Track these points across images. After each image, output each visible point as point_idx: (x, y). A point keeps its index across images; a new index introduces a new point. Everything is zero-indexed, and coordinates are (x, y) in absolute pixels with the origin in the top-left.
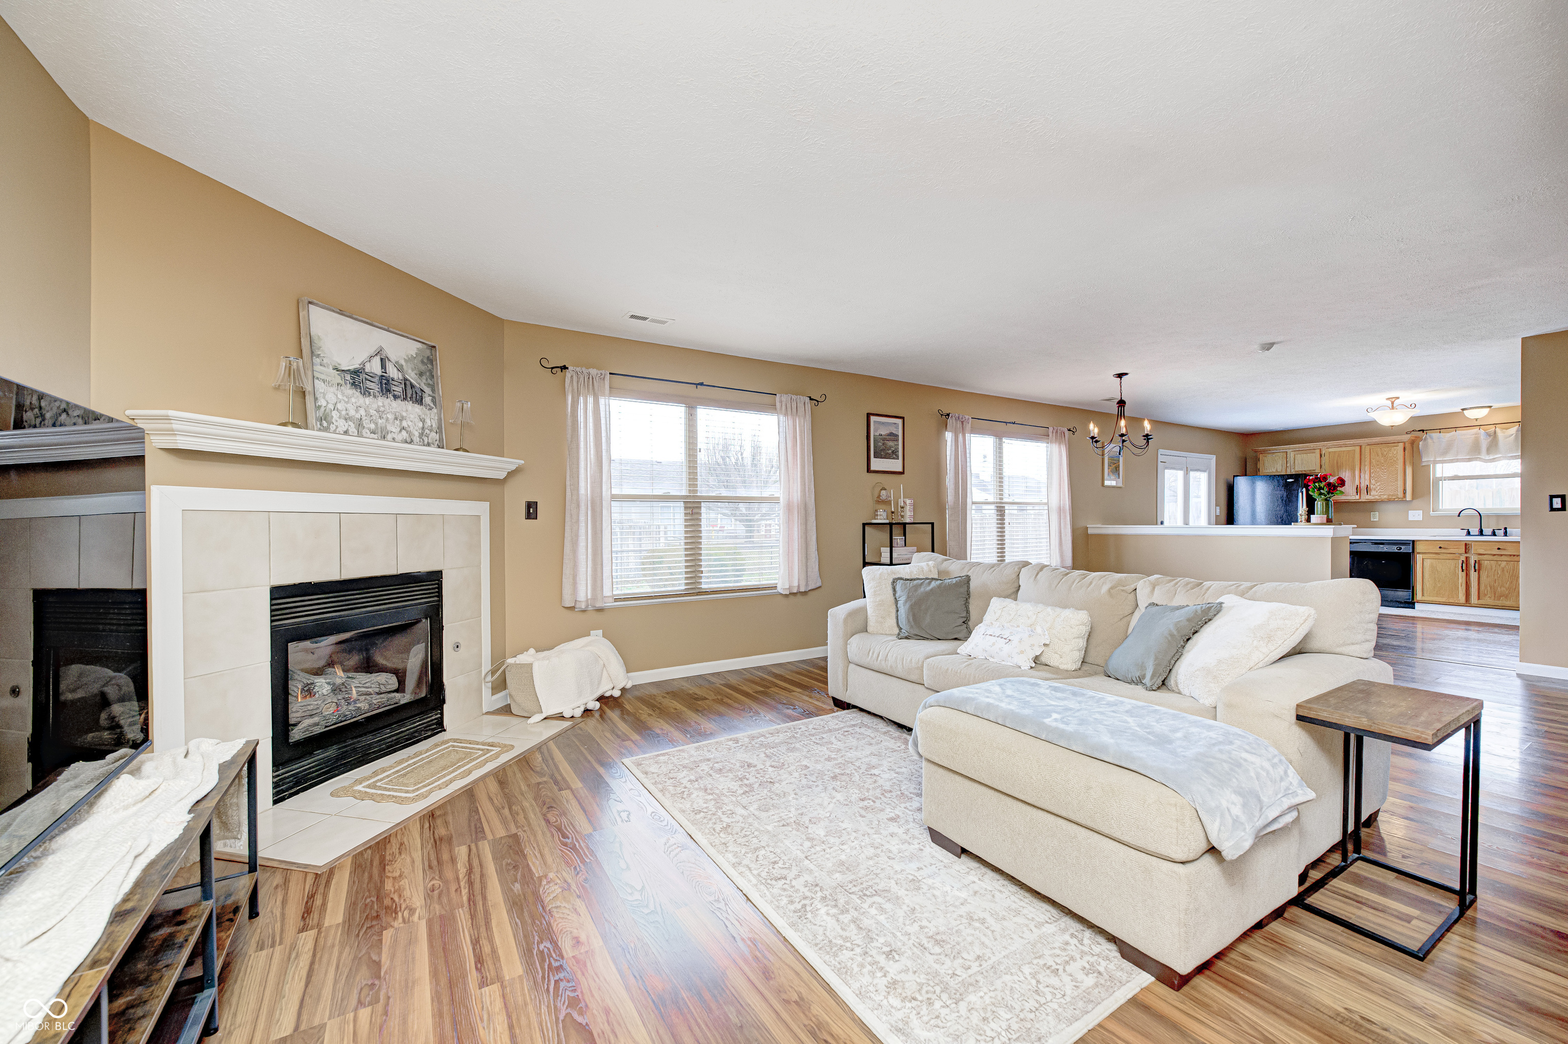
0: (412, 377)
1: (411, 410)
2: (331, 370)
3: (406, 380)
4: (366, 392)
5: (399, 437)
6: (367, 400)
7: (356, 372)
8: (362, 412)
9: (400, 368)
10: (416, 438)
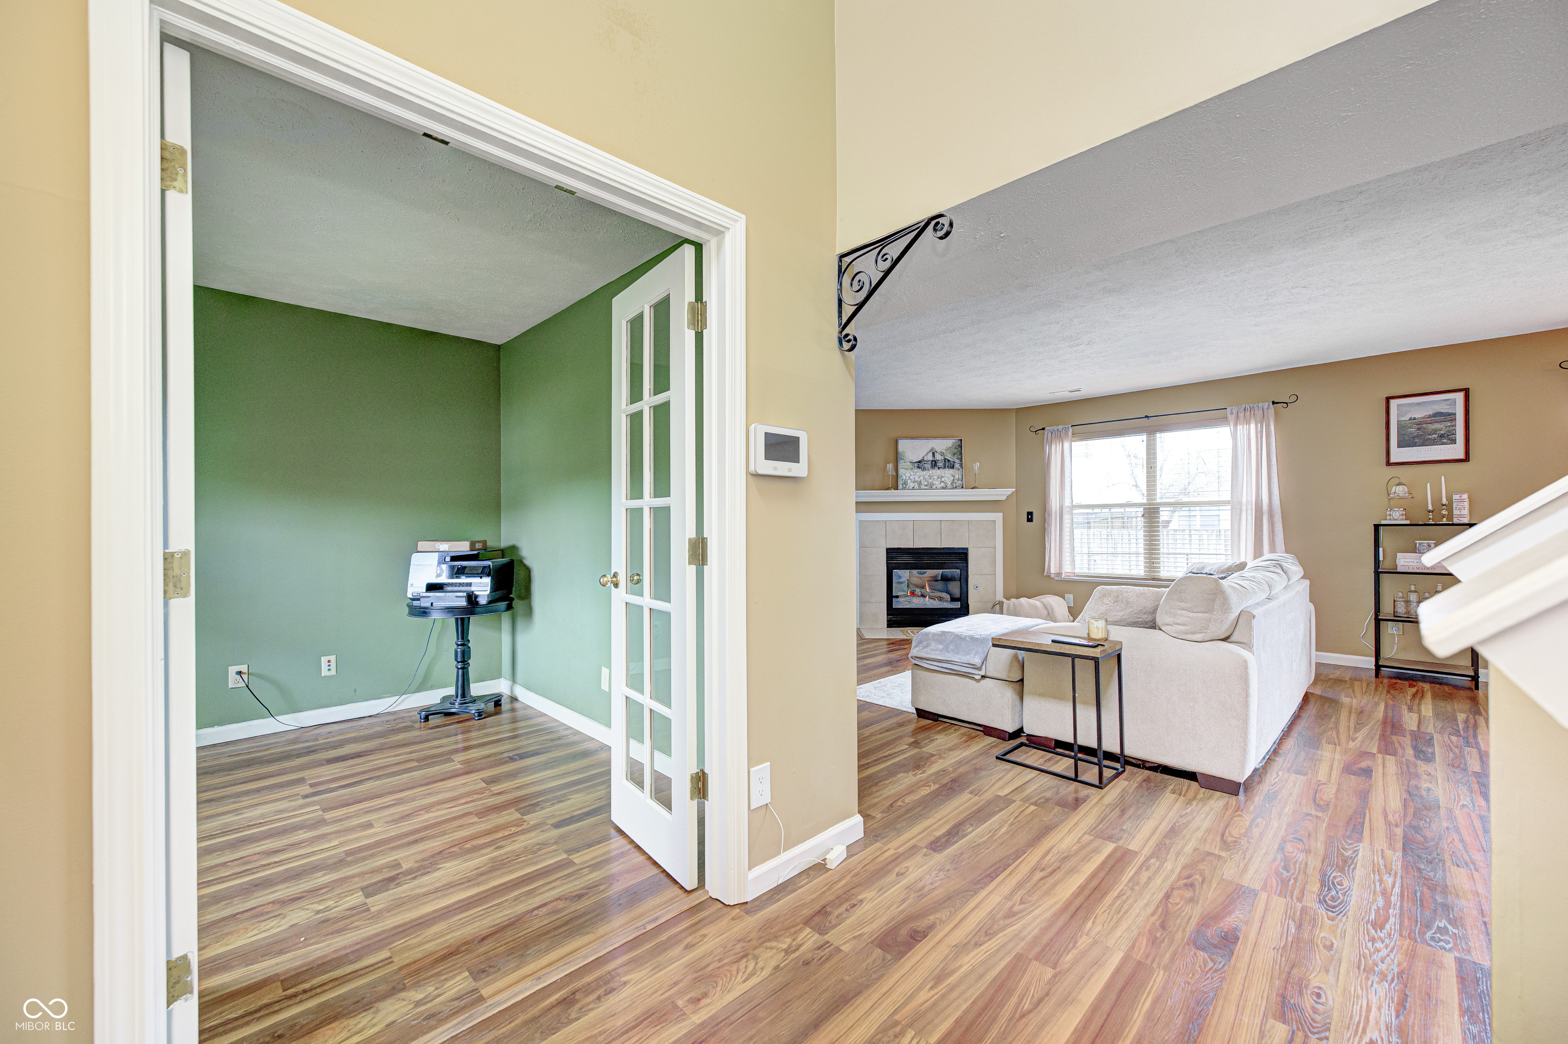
0: (949, 457)
1: (948, 473)
2: (910, 464)
3: (945, 459)
4: (924, 469)
5: (939, 486)
6: (924, 473)
7: (920, 462)
8: (922, 478)
9: (942, 454)
10: (949, 485)
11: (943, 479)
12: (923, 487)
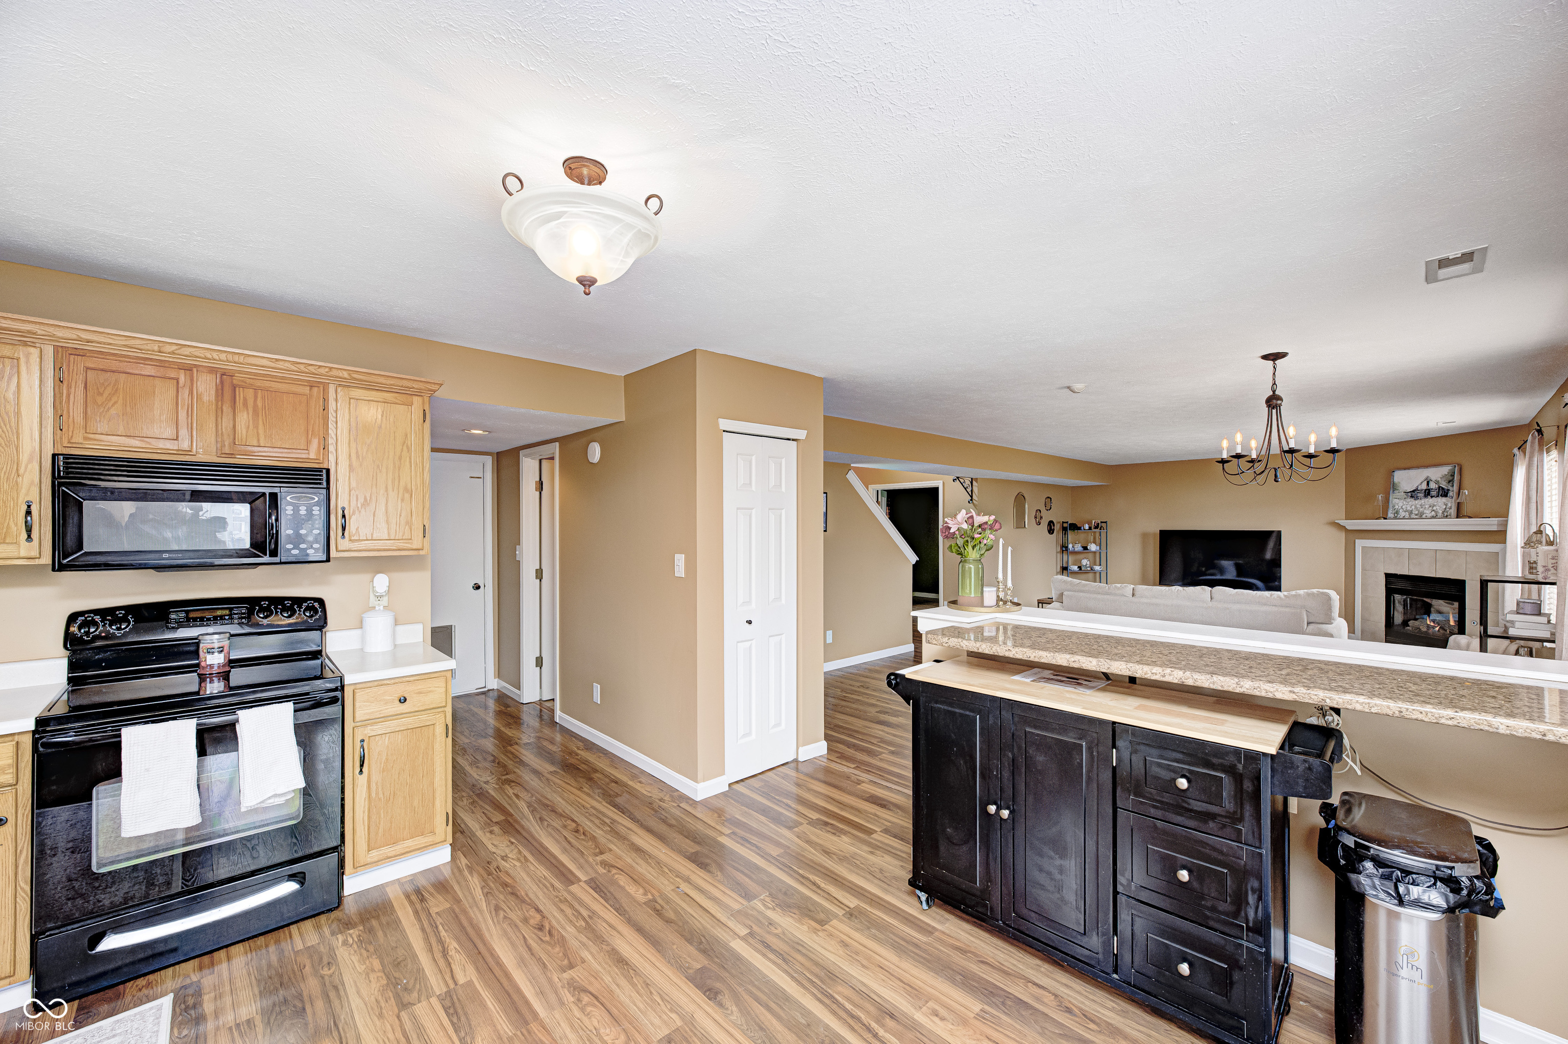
0: (1444, 485)
1: (1441, 501)
2: (1402, 494)
3: (1439, 487)
4: (1417, 498)
5: (1429, 515)
6: (1417, 502)
7: (1413, 491)
8: (1413, 507)
9: (1437, 482)
10: (1440, 514)
11: (1435, 508)
12: (1413, 516)
